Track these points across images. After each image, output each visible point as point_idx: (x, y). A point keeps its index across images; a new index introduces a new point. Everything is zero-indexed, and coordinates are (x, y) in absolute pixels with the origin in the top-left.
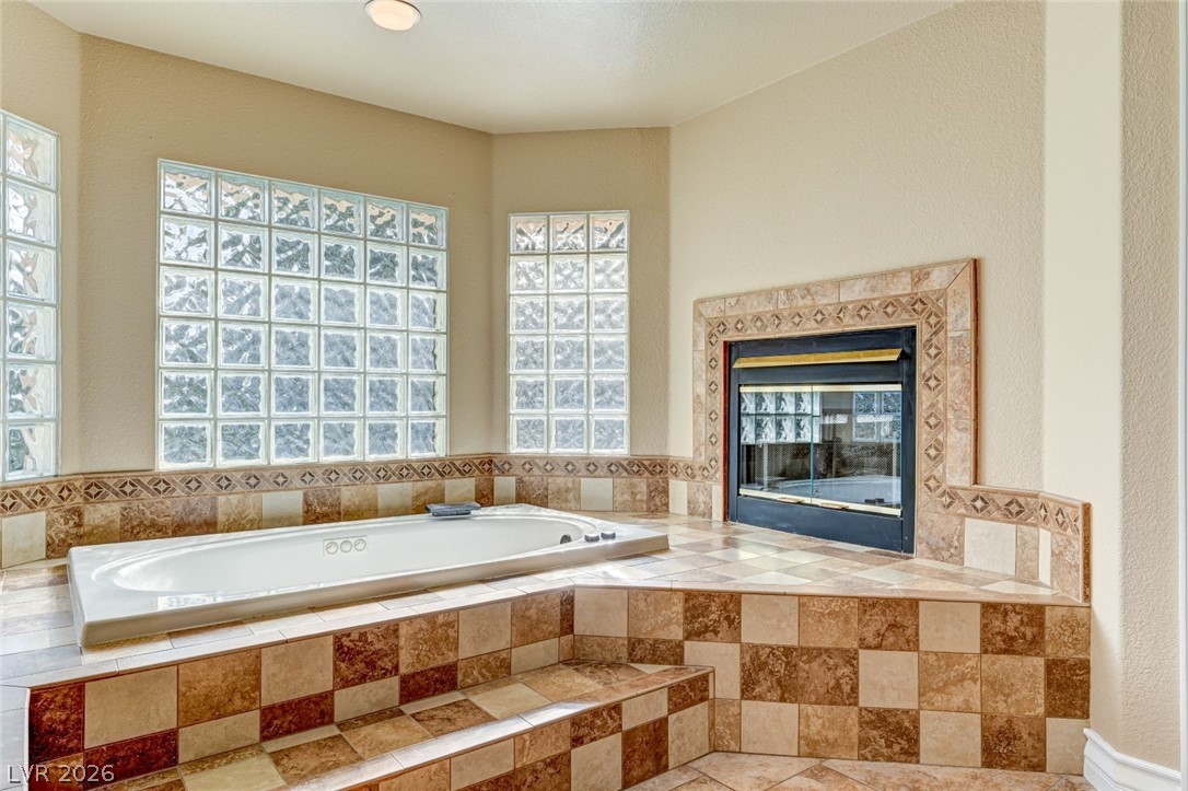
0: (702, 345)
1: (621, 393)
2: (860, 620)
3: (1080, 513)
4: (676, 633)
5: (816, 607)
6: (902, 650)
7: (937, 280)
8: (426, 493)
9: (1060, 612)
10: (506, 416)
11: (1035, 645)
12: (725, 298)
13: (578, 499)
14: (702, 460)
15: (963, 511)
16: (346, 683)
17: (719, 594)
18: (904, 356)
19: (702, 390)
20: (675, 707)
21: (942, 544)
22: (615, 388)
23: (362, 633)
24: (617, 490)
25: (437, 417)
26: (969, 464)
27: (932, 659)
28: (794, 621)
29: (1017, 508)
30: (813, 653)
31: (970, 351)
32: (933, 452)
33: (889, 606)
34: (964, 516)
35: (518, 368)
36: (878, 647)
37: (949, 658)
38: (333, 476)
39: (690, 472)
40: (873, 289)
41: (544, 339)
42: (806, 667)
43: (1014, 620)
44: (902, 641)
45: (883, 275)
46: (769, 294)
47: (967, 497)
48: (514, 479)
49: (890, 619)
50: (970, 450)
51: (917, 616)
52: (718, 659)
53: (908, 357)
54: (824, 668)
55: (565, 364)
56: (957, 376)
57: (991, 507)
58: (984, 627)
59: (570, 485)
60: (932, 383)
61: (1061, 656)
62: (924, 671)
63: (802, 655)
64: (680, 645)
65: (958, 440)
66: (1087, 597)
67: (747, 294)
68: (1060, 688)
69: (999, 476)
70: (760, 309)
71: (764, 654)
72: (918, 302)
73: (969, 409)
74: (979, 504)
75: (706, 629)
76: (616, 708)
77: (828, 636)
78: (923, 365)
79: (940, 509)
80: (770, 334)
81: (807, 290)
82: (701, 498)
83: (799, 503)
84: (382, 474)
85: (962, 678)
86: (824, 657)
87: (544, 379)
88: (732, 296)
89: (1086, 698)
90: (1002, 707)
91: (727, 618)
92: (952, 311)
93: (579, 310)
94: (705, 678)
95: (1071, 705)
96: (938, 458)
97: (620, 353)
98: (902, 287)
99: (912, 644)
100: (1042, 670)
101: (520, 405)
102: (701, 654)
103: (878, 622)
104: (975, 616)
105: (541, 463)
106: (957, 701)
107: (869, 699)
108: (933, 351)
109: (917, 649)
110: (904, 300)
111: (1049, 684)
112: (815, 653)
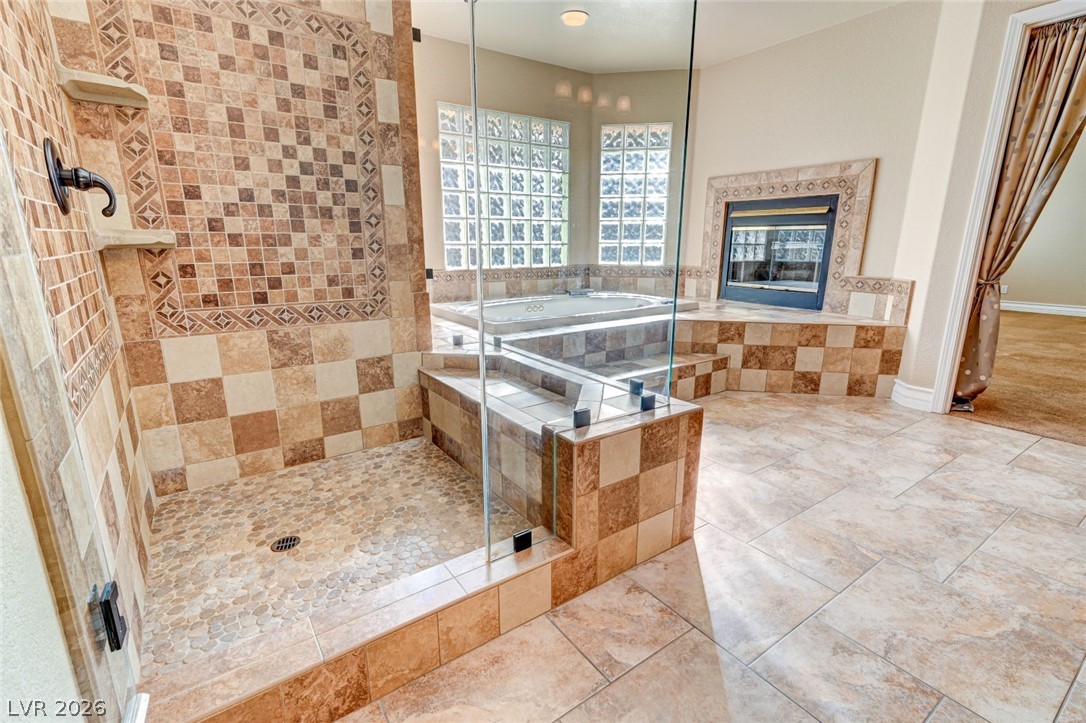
0: (711, 204)
1: (661, 231)
2: (800, 334)
3: (910, 286)
4: (714, 340)
5: (780, 328)
6: (818, 347)
7: (854, 170)
9: (891, 330)
10: (597, 243)
11: (879, 343)
12: (728, 177)
13: (635, 289)
14: (707, 267)
15: (850, 288)
16: (588, 352)
17: (736, 323)
18: (830, 210)
19: (709, 229)
20: (715, 370)
21: (838, 305)
22: (659, 228)
24: (657, 283)
25: (563, 244)
26: (858, 265)
27: (831, 350)
28: (769, 334)
29: (880, 286)
30: (775, 348)
31: (866, 207)
32: (839, 260)
34: (850, 291)
35: (603, 217)
36: (807, 345)
37: (839, 350)
38: (518, 275)
39: (698, 274)
40: (817, 174)
41: (619, 200)
42: (773, 354)
43: (871, 333)
44: (818, 343)
45: (825, 166)
46: (755, 175)
47: (854, 282)
48: (600, 279)
49: (814, 333)
50: (859, 258)
51: (826, 332)
52: (734, 352)
53: (832, 211)
54: (780, 354)
55: (630, 214)
56: (858, 221)
57: (865, 286)
58: (857, 336)
59: (632, 281)
60: (844, 225)
61: (890, 348)
62: (826, 355)
63: (771, 349)
64: (716, 346)
65: (853, 254)
66: (906, 323)
67: (743, 175)
68: (887, 362)
69: (872, 270)
70: (750, 184)
71: (753, 349)
72: (842, 182)
73: (862, 238)
74: (860, 285)
75: (728, 338)
76: (694, 366)
77: (784, 341)
78: (840, 215)
79: (839, 288)
80: (754, 198)
81: (779, 173)
82: (705, 287)
83: (762, 288)
84: (539, 274)
85: (843, 359)
86: (781, 350)
87: (618, 223)
88: (733, 176)
89: (898, 366)
90: (859, 371)
91: (738, 334)
92: (860, 187)
93: (640, 183)
94: (726, 359)
95: (891, 369)
96: (841, 263)
97: (662, 209)
98: (834, 173)
99: (822, 344)
100: (880, 354)
101: (605, 238)
102: (724, 349)
103: (808, 334)
104: (853, 331)
105: (616, 270)
106: (839, 368)
107: (799, 367)
108: (847, 208)
109: (824, 346)
110: (835, 180)
111: (882, 361)
112: (777, 348)
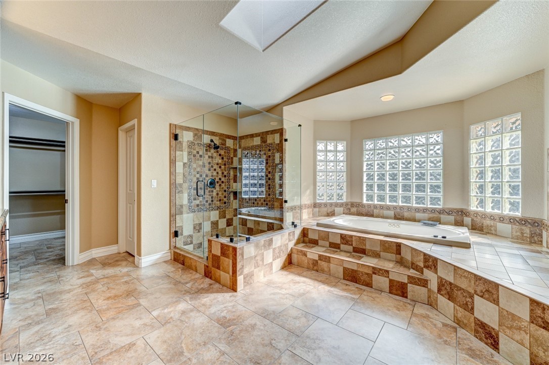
2: (475, 283)
4: (422, 264)
5: (460, 272)
6: (491, 302)
8: (433, 218)
13: (496, 231)
16: (342, 243)
17: (432, 257)
20: (410, 282)
23: (346, 235)
24: (514, 230)
27: (505, 313)
28: (452, 274)
33: (486, 282)
35: (473, 179)
36: (482, 297)
37: (513, 316)
38: (402, 209)
39: (547, 227)
42: (456, 292)
44: (491, 299)
48: (470, 219)
49: (487, 288)
51: (498, 291)
52: (432, 277)
54: (462, 295)
58: (532, 311)
59: (492, 225)
62: (502, 316)
63: (455, 287)
64: (423, 269)
71: (444, 281)
75: (429, 266)
76: (387, 272)
77: (463, 284)
84: (417, 210)
85: (519, 329)
86: (462, 291)
90: (542, 354)
91: (434, 265)
94: (428, 281)
97: (519, 173)
99: (496, 302)
102: (427, 274)
103: (482, 287)
104: (526, 303)
105: (481, 214)
106: (517, 337)
107: (478, 315)
109: (498, 305)
112: (459, 288)
